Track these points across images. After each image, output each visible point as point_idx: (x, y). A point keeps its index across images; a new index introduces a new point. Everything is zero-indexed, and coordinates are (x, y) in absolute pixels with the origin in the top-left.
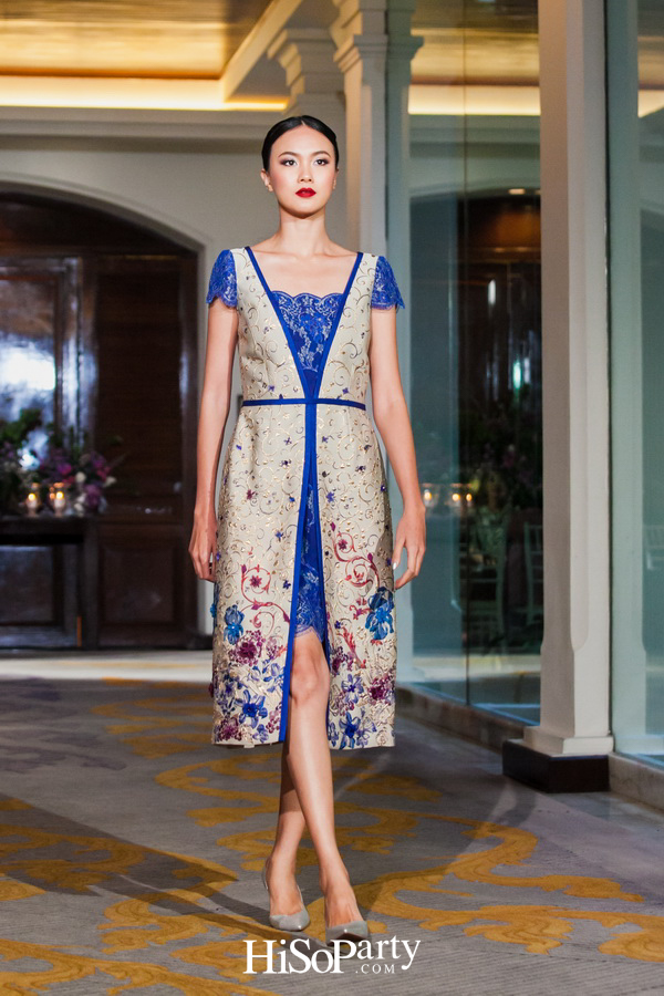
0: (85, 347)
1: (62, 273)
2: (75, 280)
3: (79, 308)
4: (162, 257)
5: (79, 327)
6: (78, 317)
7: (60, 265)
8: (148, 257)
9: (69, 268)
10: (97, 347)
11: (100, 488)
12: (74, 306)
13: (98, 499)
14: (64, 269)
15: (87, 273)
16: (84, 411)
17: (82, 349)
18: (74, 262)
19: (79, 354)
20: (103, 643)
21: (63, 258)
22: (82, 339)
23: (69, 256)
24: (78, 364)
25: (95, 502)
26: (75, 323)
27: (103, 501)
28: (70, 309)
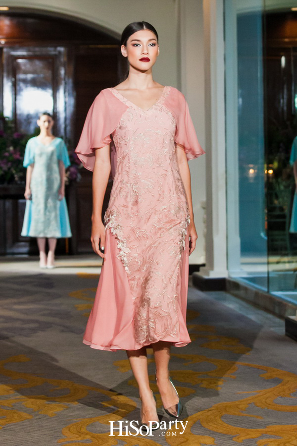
0: (69, 94)
1: (56, 55)
2: (63, 59)
3: (65, 74)
4: (108, 46)
5: (66, 84)
6: (64, 79)
7: (55, 51)
8: (101, 46)
9: (60, 52)
10: (75, 94)
11: (77, 169)
12: (62, 72)
13: (76, 175)
14: (57, 53)
15: (69, 55)
16: (69, 128)
17: (67, 94)
18: (62, 49)
19: (65, 97)
20: (80, 250)
21: (56, 47)
22: (67, 90)
23: (60, 46)
24: (66, 103)
25: (74, 176)
26: (63, 82)
27: (79, 176)
28: (60, 74)
